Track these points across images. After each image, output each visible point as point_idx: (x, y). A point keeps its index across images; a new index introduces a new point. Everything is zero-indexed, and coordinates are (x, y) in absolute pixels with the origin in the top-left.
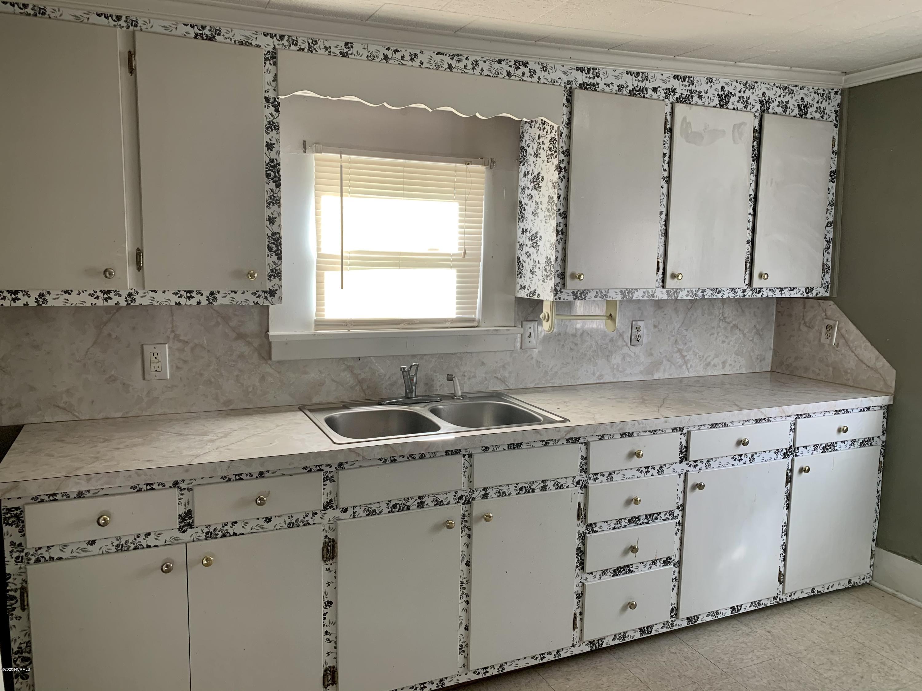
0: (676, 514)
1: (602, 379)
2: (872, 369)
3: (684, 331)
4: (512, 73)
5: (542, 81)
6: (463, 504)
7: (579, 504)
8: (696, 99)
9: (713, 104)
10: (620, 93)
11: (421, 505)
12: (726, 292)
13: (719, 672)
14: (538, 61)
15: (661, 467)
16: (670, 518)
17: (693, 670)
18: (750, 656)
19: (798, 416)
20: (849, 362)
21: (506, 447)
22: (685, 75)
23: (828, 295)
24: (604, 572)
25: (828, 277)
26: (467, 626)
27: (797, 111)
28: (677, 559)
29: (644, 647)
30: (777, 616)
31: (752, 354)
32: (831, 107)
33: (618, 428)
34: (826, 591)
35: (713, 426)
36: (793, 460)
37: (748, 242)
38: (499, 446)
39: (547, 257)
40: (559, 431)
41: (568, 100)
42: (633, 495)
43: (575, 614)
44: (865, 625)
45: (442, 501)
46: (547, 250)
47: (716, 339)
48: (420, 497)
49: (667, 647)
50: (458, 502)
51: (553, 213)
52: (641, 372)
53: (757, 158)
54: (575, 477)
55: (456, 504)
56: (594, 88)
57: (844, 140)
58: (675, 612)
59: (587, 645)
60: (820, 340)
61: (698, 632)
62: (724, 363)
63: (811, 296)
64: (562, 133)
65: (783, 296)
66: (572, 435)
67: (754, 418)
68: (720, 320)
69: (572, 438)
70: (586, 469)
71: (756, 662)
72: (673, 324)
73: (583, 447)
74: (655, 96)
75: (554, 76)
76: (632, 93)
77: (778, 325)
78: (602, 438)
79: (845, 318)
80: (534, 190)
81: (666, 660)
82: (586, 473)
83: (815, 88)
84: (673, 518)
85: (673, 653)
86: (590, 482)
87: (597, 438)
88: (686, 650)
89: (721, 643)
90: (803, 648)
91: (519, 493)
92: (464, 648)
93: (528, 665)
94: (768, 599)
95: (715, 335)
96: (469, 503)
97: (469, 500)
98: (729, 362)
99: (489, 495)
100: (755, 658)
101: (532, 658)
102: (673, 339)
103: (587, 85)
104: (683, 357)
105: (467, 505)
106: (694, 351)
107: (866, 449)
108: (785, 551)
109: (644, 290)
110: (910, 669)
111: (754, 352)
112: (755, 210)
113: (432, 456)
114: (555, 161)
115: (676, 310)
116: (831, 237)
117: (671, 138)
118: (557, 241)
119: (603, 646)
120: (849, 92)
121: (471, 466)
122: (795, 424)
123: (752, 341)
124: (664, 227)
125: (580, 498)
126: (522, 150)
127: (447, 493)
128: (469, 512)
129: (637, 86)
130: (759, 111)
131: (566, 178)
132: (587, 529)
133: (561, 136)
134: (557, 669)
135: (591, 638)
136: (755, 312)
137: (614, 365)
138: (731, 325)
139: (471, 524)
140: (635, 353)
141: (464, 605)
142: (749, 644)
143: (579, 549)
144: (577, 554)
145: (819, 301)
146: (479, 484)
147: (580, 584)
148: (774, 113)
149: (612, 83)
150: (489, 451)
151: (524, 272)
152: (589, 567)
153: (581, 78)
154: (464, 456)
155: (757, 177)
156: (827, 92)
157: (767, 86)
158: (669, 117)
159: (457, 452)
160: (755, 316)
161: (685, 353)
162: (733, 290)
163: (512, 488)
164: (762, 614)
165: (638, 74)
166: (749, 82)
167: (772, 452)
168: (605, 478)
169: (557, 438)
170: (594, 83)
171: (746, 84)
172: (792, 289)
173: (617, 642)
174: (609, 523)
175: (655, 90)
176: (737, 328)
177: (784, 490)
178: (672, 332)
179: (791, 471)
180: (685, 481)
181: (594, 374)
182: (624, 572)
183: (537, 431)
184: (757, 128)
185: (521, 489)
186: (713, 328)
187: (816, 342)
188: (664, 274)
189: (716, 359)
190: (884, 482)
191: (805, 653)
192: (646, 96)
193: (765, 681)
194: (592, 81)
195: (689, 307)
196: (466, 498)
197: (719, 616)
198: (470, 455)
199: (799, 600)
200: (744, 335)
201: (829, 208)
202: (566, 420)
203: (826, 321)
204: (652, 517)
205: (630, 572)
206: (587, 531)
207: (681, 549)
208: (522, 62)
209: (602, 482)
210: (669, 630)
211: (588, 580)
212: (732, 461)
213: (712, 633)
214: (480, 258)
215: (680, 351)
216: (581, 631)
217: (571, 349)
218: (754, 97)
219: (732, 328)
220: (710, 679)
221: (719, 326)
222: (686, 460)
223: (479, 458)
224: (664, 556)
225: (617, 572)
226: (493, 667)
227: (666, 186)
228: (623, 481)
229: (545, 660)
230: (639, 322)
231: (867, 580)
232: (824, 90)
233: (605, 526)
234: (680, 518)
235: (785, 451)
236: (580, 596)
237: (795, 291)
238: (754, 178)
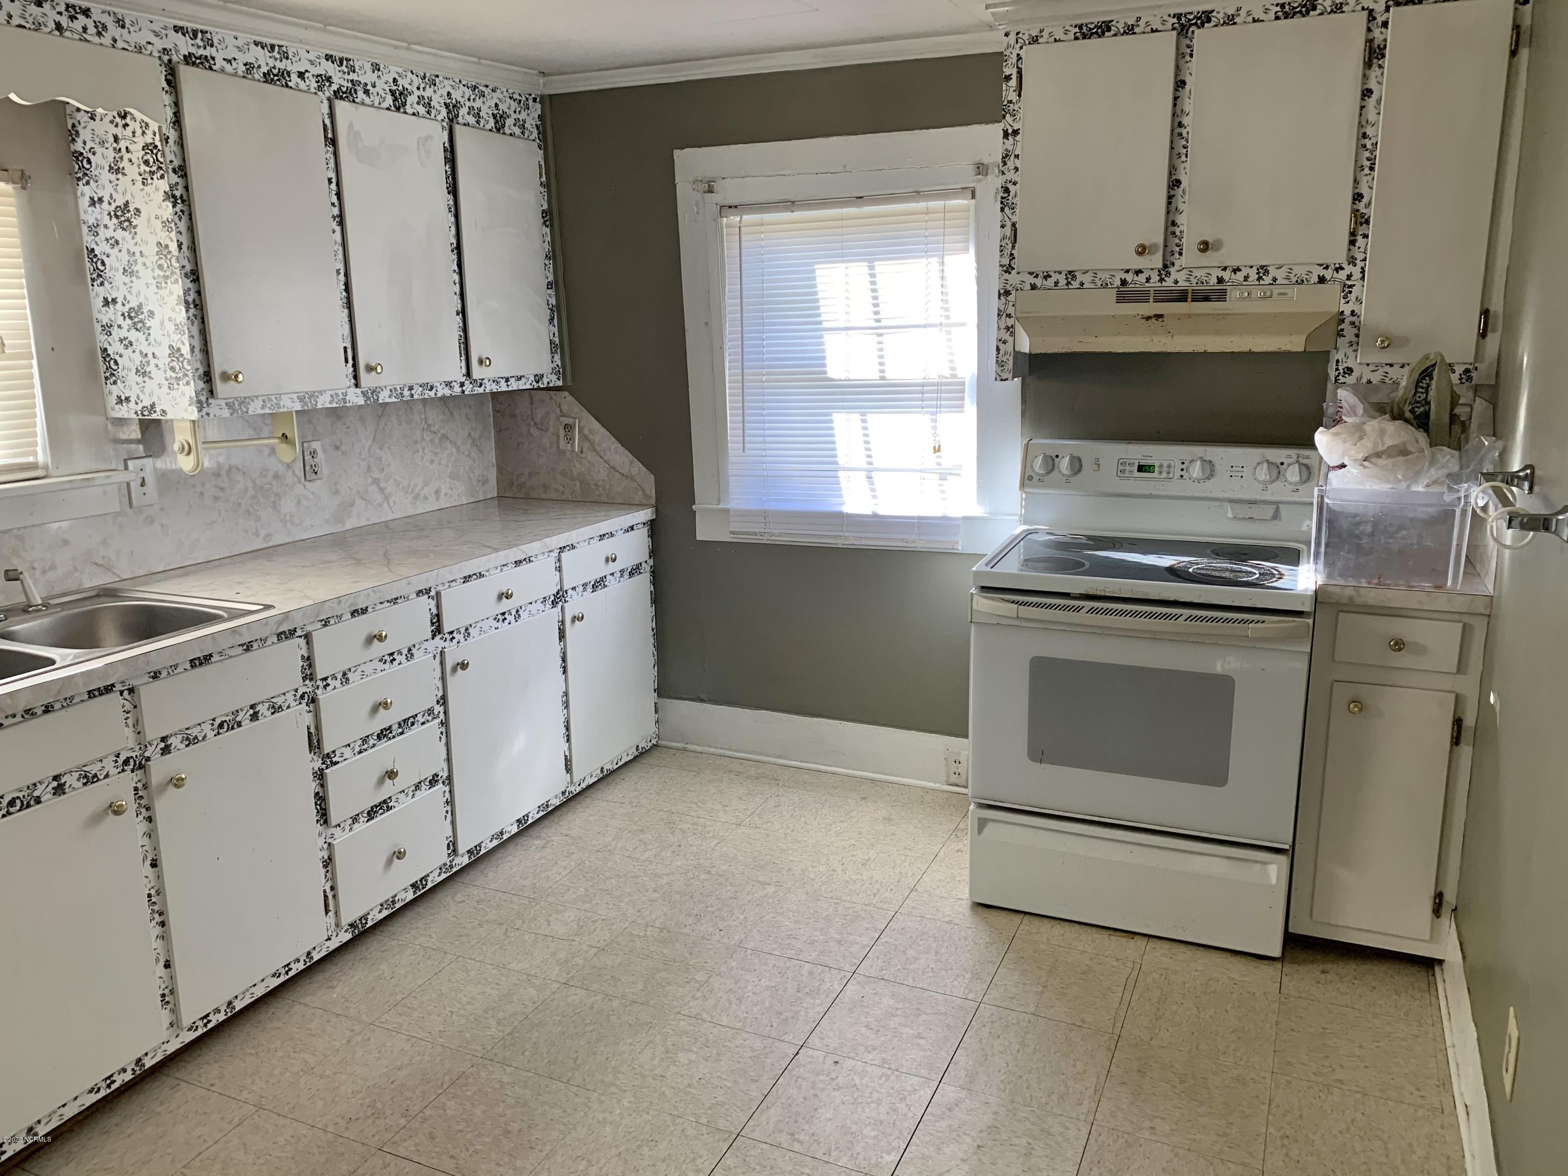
0: (436, 712)
1: (270, 540)
2: (627, 476)
3: (378, 451)
4: (64, 25)
5: (120, 44)
6: (132, 771)
7: (308, 728)
8: (361, 95)
9: (385, 105)
10: (250, 76)
11: (60, 790)
12: (440, 388)
13: (526, 901)
14: (108, 8)
15: (410, 650)
16: (430, 718)
17: (494, 912)
18: (555, 870)
19: (562, 549)
20: (599, 472)
21: (188, 666)
22: (341, 55)
23: (560, 383)
24: (355, 819)
25: (557, 357)
26: (167, 961)
27: (492, 123)
28: (445, 774)
29: (420, 909)
30: (570, 814)
31: (471, 475)
32: (531, 117)
33: (348, 603)
34: (616, 767)
35: (467, 579)
36: (562, 608)
37: (458, 314)
38: (176, 666)
39: (171, 347)
40: (266, 624)
41: (169, 82)
42: (380, 699)
43: (325, 891)
44: (666, 792)
45: (95, 775)
46: (169, 335)
47: (422, 459)
48: (56, 778)
49: (449, 898)
50: (123, 770)
51: (173, 273)
52: (327, 521)
53: (453, 190)
54: (296, 690)
55: (122, 774)
56: (207, 65)
57: (552, 164)
58: (453, 848)
59: (346, 931)
60: (558, 446)
61: (481, 867)
62: (437, 492)
63: (542, 386)
64: (168, 137)
65: (510, 389)
66: (285, 627)
67: (513, 561)
68: (423, 429)
69: (284, 632)
70: (311, 674)
71: (564, 874)
72: (360, 441)
73: (302, 641)
74: (302, 85)
75: (141, 38)
76: (268, 78)
77: (499, 431)
78: (326, 623)
79: (586, 414)
80: (119, 231)
81: (455, 914)
82: (311, 680)
83: (510, 91)
84: (434, 718)
85: (460, 902)
86: (319, 692)
87: (319, 625)
88: (475, 892)
89: (514, 869)
90: (610, 839)
91: (219, 733)
92: (169, 998)
93: (269, 989)
94: (556, 797)
95: (421, 453)
96: (141, 767)
97: (140, 763)
98: (444, 490)
99: (172, 747)
100: (561, 870)
101: (273, 976)
102: (364, 465)
103: (197, 58)
104: (382, 490)
105: (139, 772)
106: (395, 480)
107: (637, 578)
108: (568, 729)
109: (332, 392)
110: (722, 820)
111: (473, 472)
112: (460, 265)
113: (65, 705)
114: (164, 186)
115: (362, 419)
116: (554, 303)
117: (336, 154)
118: (188, 318)
119: (368, 926)
120: (551, 100)
121: (135, 707)
122: (559, 560)
123: (469, 456)
124: (344, 294)
125: (308, 719)
126: (77, 158)
127: (101, 761)
128: (143, 782)
129: (274, 67)
130: (447, 120)
131: (186, 214)
132: (323, 763)
133: (167, 142)
134: (308, 981)
135: (350, 920)
136: (466, 414)
137: (285, 515)
138: (439, 435)
139: (151, 799)
140: (313, 493)
141: (158, 930)
142: (549, 857)
143: (317, 794)
144: (316, 804)
145: (550, 392)
146: (153, 733)
147: (326, 846)
148: (465, 124)
149: (235, 59)
150: (162, 676)
151: (121, 373)
152: (334, 818)
153: (185, 45)
154: (121, 693)
155: (457, 216)
156: (524, 98)
157: (451, 82)
158: (328, 122)
159: (109, 689)
160: (468, 419)
161: (383, 485)
162: (448, 384)
163: (207, 728)
164: (552, 818)
165: (273, 47)
166: (427, 75)
167: (538, 602)
168: (339, 681)
169: (263, 636)
170: (206, 57)
171: (425, 78)
172: (519, 378)
173: (385, 913)
174: (352, 746)
175: (301, 75)
176: (447, 438)
177: (557, 648)
178: (361, 453)
179: (563, 622)
180: (442, 663)
181: (257, 534)
182: (381, 811)
183: (234, 630)
184: (447, 145)
185: (221, 726)
186: (416, 442)
187: (554, 449)
188: (355, 366)
189: (426, 488)
190: (659, 617)
191: (614, 843)
192: (290, 84)
193: (582, 890)
194: (201, 52)
195: (380, 414)
196: (135, 761)
197: (505, 837)
198: (131, 691)
199: (589, 787)
200: (458, 448)
201: (547, 262)
202: (268, 607)
203: (562, 419)
204: (407, 723)
205: (389, 808)
206: (324, 766)
207: (449, 760)
208: (80, 8)
209: (335, 688)
210: (448, 874)
211: (336, 837)
212: (495, 624)
213: (499, 861)
214: (31, 352)
215: (376, 481)
216: (337, 913)
217: (216, 498)
218: (438, 101)
219: (440, 440)
220: (518, 913)
221: (423, 439)
222: (439, 633)
223: (149, 693)
224: (429, 775)
225: (371, 814)
226: (217, 1011)
227: (338, 229)
228: (362, 681)
229: (291, 974)
230: (312, 443)
231: (654, 742)
232: (520, 95)
233: (347, 752)
234: (442, 716)
235: (552, 598)
236: (328, 863)
237: (523, 380)
238: (453, 219)
